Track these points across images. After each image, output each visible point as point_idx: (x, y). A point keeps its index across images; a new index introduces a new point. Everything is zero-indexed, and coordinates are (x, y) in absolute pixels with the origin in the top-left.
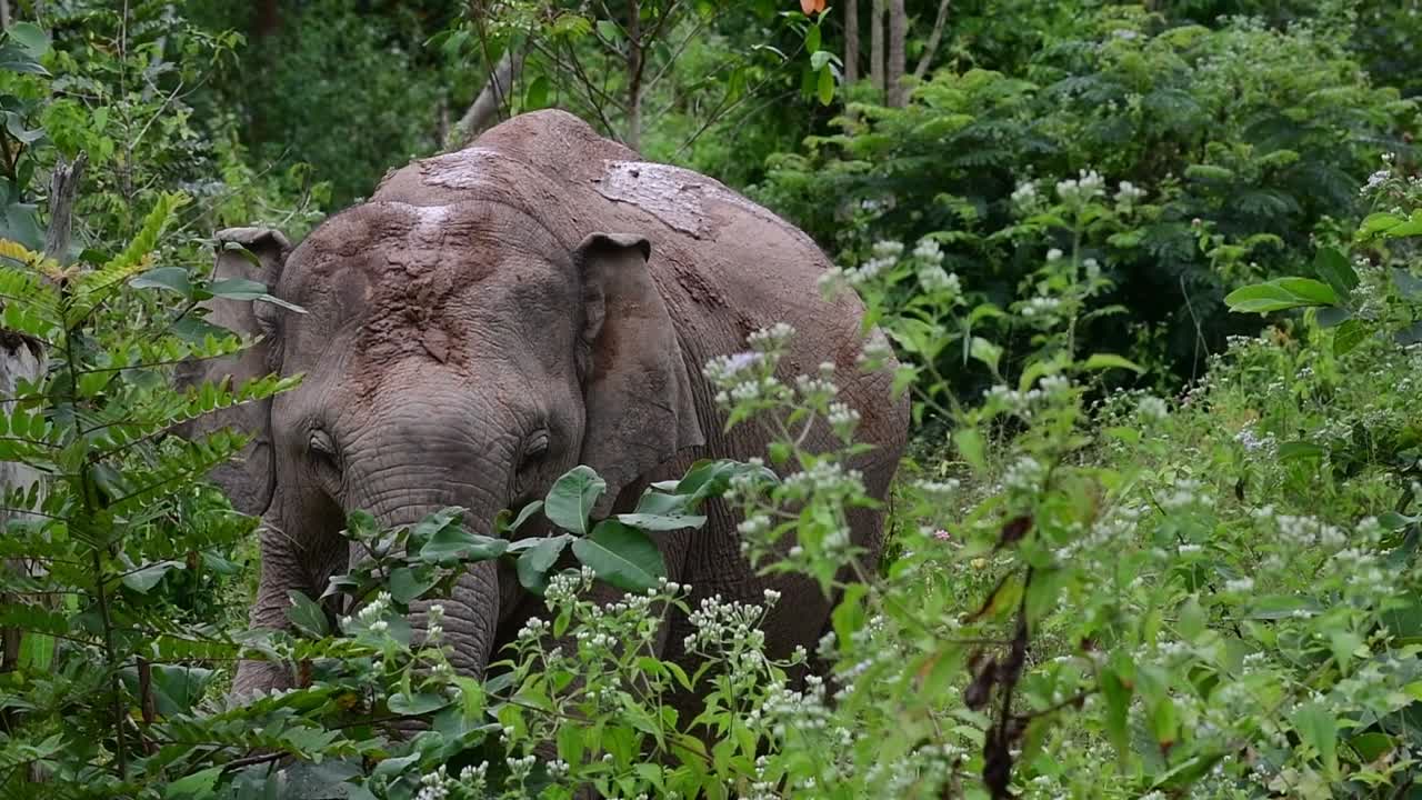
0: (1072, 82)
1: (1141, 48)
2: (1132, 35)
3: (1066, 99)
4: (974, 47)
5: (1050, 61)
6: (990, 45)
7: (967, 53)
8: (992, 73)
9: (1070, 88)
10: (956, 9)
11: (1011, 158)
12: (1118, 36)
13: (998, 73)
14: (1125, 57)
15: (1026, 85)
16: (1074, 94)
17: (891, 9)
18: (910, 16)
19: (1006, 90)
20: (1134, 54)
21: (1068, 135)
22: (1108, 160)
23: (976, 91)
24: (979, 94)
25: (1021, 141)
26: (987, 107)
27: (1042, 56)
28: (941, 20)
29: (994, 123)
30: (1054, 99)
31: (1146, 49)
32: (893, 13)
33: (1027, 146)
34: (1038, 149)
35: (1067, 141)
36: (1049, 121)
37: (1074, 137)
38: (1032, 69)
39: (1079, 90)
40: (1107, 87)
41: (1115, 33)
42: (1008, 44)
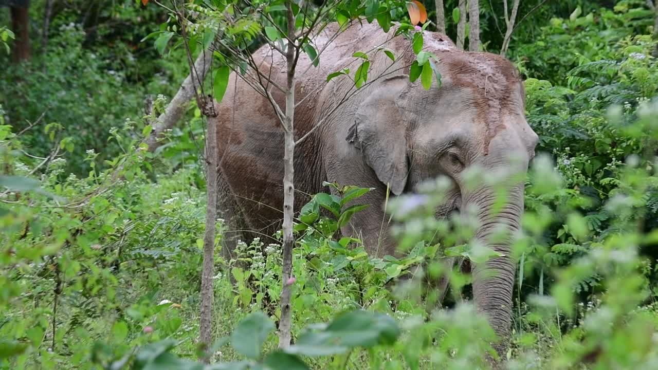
0: (597, 90)
1: (649, 66)
2: (642, 56)
3: (594, 101)
4: (528, 65)
5: (582, 74)
6: (539, 63)
7: (524, 69)
8: (542, 81)
9: (596, 93)
10: (515, 38)
11: (555, 142)
12: (633, 57)
13: (547, 82)
14: (636, 71)
15: (567, 91)
16: (600, 97)
17: (470, 38)
18: (484, 43)
19: (552, 93)
20: (644, 69)
21: (596, 127)
22: (624, 145)
23: (531, 94)
24: (533, 96)
25: (561, 131)
26: (538, 106)
27: (577, 71)
28: (506, 45)
29: (543, 116)
30: (586, 100)
31: (652, 66)
32: (471, 40)
33: (567, 133)
34: (573, 136)
35: (595, 131)
36: (582, 116)
37: (600, 128)
38: (571, 79)
39: (603, 95)
40: (624, 92)
41: (630, 55)
42: (552, 65)
